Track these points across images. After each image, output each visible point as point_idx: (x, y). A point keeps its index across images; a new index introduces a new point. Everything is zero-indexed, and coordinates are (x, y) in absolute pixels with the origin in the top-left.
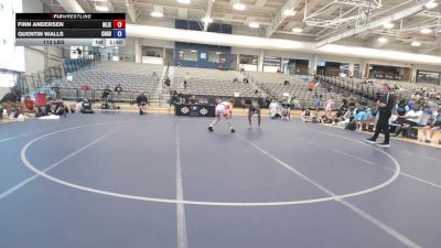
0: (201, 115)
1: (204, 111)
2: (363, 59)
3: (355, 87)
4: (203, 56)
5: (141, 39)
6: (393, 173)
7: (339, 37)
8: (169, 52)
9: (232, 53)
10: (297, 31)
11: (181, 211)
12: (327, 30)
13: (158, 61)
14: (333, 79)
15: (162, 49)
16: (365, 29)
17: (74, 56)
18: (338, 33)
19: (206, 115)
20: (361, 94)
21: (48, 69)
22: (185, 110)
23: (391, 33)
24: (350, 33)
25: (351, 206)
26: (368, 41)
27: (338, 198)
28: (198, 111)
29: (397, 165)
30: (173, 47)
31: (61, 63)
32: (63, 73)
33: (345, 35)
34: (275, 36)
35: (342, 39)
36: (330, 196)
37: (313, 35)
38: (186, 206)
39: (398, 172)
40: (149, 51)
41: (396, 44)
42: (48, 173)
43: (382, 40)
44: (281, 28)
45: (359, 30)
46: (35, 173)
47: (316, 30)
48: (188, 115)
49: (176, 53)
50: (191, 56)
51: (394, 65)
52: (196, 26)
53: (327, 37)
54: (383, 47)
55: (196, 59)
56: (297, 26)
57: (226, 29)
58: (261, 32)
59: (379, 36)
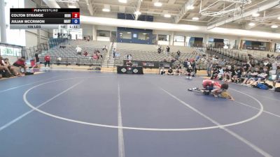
0: (134, 73)
1: (136, 71)
2: (239, 37)
3: (234, 55)
4: (135, 36)
5: (96, 26)
6: (259, 111)
7: (223, 23)
8: (114, 33)
9: (153, 33)
10: (196, 19)
11: (120, 134)
12: (215, 18)
13: (107, 39)
14: (219, 50)
15: (109, 31)
16: (240, 17)
17: (55, 37)
18: (222, 20)
19: (137, 73)
20: (238, 60)
21: (39, 45)
22: (124, 70)
23: (257, 20)
24: (230, 20)
25: (230, 132)
26: (242, 25)
27: (221, 127)
28: (132, 70)
29: (262, 106)
30: (116, 30)
31: (47, 41)
32: (49, 47)
33: (227, 21)
34: (181, 22)
35: (225, 24)
36: (216, 125)
37: (206, 21)
38: (124, 130)
39: (262, 110)
40: (101, 33)
41: (261, 27)
42: (39, 108)
43: (252, 25)
44: (185, 17)
45: (237, 18)
46: (31, 109)
47: (208, 18)
48: (125, 73)
49: (118, 34)
50: (128, 36)
51: (259, 41)
52: (130, 17)
53: (215, 23)
54: (253, 29)
55: (130, 38)
56: (195, 16)
57: (150, 18)
58: (172, 20)
59: (249, 22)
